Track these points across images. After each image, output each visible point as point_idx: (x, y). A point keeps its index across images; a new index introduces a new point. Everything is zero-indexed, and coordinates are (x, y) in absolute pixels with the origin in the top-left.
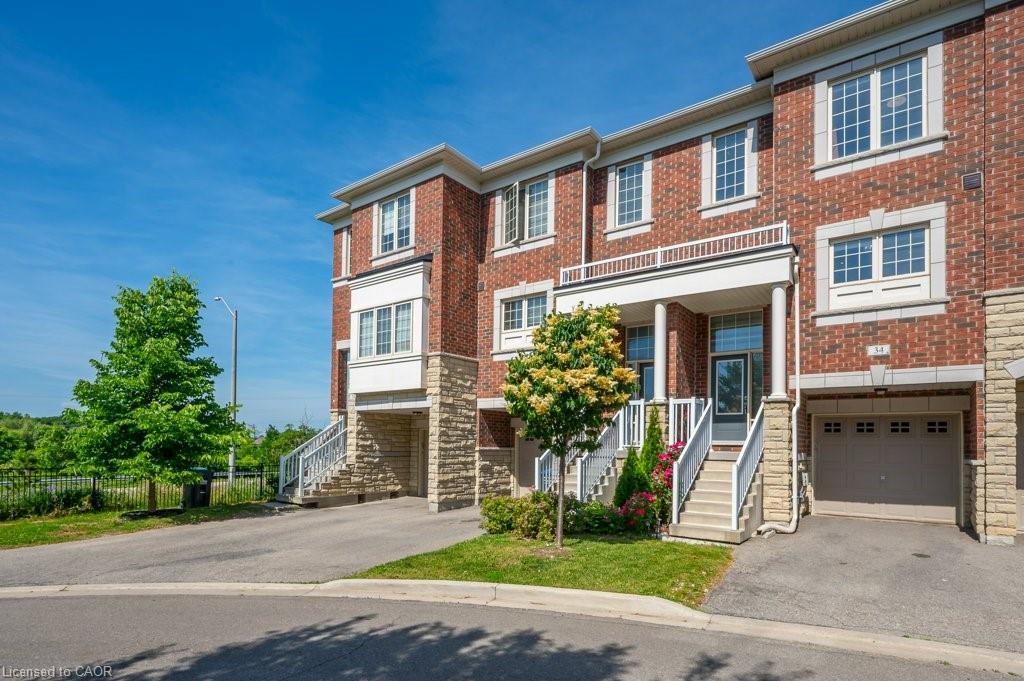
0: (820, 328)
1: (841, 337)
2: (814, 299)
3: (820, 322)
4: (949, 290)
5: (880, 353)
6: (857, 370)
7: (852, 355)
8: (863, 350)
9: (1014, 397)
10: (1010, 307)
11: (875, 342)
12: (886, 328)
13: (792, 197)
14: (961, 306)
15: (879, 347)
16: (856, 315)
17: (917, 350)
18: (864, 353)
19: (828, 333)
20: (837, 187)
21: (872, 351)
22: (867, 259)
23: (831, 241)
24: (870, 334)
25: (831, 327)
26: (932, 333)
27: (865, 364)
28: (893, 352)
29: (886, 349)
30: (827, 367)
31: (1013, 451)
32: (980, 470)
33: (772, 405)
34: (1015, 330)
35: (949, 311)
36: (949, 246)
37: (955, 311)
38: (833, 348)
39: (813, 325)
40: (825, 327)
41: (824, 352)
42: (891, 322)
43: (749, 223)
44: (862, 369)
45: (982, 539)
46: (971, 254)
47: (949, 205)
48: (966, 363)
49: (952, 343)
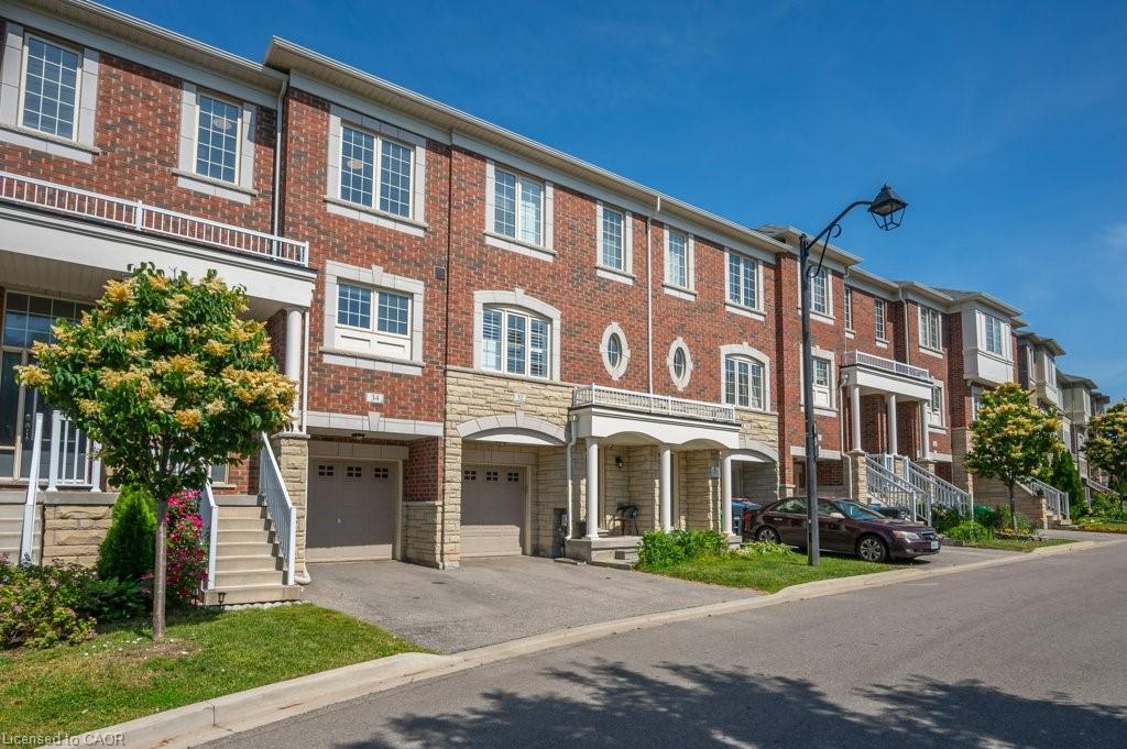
0: (327, 365)
1: (344, 378)
2: (322, 333)
3: (327, 359)
4: (425, 357)
5: (375, 401)
6: (357, 414)
7: (353, 398)
8: (363, 395)
9: (459, 451)
10: (460, 381)
11: (372, 389)
12: (381, 378)
13: (304, 217)
14: (432, 372)
15: (376, 395)
16: (359, 360)
17: (403, 403)
18: (364, 399)
19: (334, 372)
20: (346, 228)
21: (370, 397)
22: (366, 309)
23: (339, 279)
24: (368, 381)
25: (336, 366)
26: (413, 391)
27: (364, 410)
28: (385, 402)
29: (380, 398)
30: (331, 407)
31: (459, 494)
32: (440, 509)
33: (291, 441)
34: (463, 400)
35: (424, 375)
36: (425, 320)
37: (427, 375)
38: (338, 388)
39: (320, 360)
40: (331, 365)
41: (329, 390)
42: (385, 373)
43: (241, 220)
44: (362, 414)
45: (441, 567)
46: (438, 331)
47: (426, 286)
48: (433, 421)
49: (425, 402)
